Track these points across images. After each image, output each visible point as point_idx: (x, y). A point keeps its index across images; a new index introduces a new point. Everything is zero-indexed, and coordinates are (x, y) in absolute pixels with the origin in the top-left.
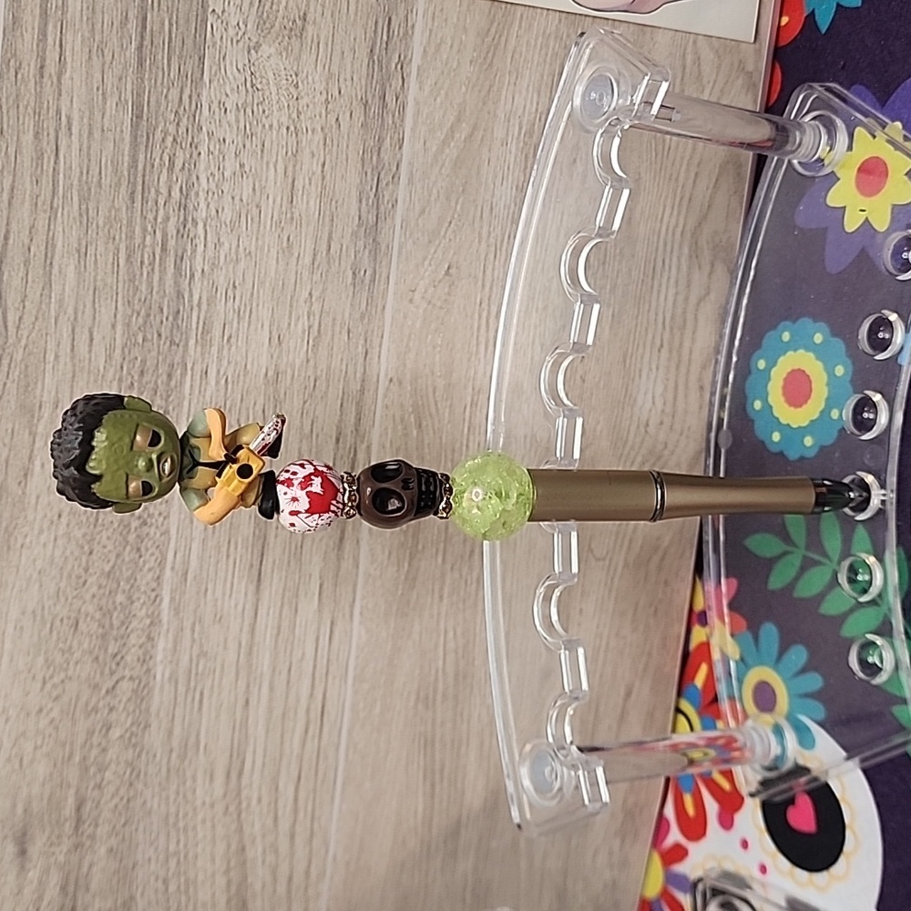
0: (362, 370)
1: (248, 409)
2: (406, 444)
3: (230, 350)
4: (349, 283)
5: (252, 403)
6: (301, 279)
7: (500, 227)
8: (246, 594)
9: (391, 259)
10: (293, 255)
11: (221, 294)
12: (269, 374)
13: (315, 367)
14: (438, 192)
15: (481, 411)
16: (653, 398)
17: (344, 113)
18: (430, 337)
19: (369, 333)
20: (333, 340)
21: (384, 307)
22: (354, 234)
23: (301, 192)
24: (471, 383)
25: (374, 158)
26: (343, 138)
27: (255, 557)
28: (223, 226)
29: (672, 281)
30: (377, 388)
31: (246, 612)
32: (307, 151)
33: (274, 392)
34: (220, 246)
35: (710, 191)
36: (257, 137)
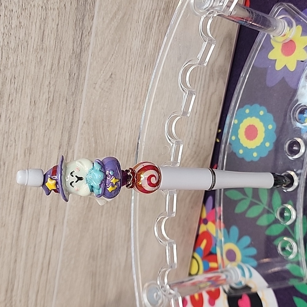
0: (72, 118)
1: (19, 133)
2: (90, 150)
3: (12, 106)
4: (67, 79)
5: (21, 130)
6: (46, 75)
7: (134, 58)
8: (16, 214)
9: (86, 69)
10: (42, 64)
11: (9, 81)
12: (30, 118)
13: (51, 116)
14: (108, 41)
15: (122, 137)
16: (192, 133)
17: (68, 2)
18: (102, 104)
19: (76, 101)
20: (59, 104)
21: (82, 90)
22: (70, 57)
23: (47, 36)
24: (119, 125)
25: (81, 24)
26: (67, 13)
27: (21, 198)
28: (11, 50)
29: (202, 85)
30: (78, 126)
31: (16, 222)
32: (50, 19)
33: (31, 126)
34: (9, 59)
35: (219, 49)
36: (27, 10)
